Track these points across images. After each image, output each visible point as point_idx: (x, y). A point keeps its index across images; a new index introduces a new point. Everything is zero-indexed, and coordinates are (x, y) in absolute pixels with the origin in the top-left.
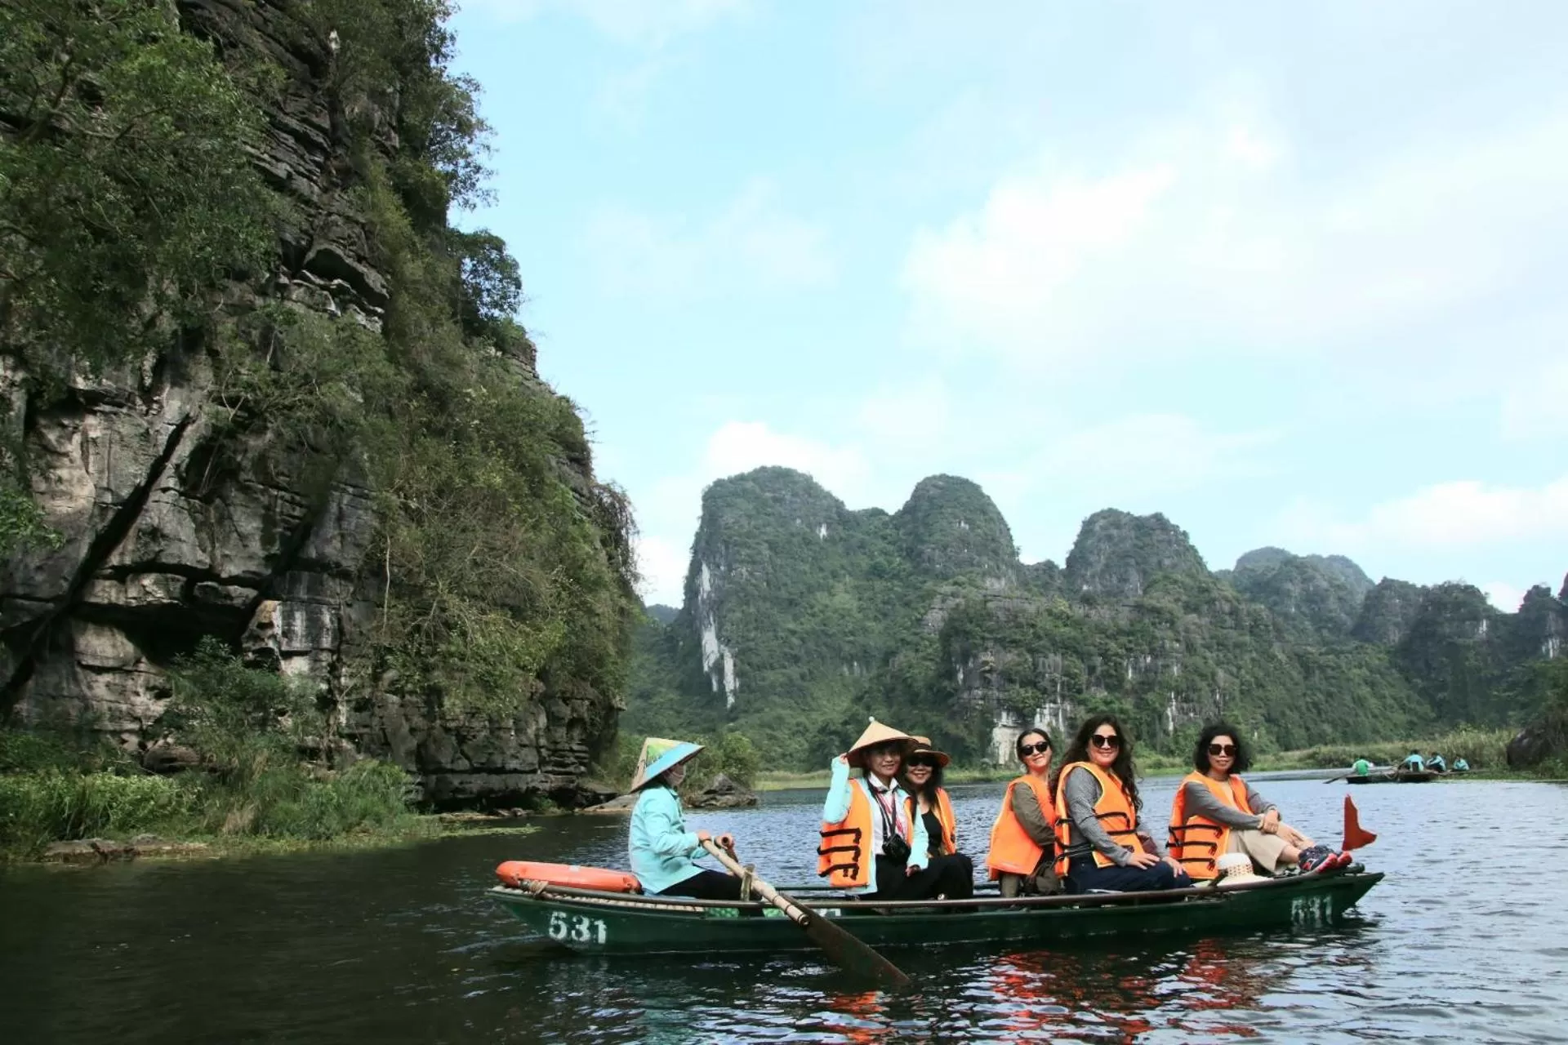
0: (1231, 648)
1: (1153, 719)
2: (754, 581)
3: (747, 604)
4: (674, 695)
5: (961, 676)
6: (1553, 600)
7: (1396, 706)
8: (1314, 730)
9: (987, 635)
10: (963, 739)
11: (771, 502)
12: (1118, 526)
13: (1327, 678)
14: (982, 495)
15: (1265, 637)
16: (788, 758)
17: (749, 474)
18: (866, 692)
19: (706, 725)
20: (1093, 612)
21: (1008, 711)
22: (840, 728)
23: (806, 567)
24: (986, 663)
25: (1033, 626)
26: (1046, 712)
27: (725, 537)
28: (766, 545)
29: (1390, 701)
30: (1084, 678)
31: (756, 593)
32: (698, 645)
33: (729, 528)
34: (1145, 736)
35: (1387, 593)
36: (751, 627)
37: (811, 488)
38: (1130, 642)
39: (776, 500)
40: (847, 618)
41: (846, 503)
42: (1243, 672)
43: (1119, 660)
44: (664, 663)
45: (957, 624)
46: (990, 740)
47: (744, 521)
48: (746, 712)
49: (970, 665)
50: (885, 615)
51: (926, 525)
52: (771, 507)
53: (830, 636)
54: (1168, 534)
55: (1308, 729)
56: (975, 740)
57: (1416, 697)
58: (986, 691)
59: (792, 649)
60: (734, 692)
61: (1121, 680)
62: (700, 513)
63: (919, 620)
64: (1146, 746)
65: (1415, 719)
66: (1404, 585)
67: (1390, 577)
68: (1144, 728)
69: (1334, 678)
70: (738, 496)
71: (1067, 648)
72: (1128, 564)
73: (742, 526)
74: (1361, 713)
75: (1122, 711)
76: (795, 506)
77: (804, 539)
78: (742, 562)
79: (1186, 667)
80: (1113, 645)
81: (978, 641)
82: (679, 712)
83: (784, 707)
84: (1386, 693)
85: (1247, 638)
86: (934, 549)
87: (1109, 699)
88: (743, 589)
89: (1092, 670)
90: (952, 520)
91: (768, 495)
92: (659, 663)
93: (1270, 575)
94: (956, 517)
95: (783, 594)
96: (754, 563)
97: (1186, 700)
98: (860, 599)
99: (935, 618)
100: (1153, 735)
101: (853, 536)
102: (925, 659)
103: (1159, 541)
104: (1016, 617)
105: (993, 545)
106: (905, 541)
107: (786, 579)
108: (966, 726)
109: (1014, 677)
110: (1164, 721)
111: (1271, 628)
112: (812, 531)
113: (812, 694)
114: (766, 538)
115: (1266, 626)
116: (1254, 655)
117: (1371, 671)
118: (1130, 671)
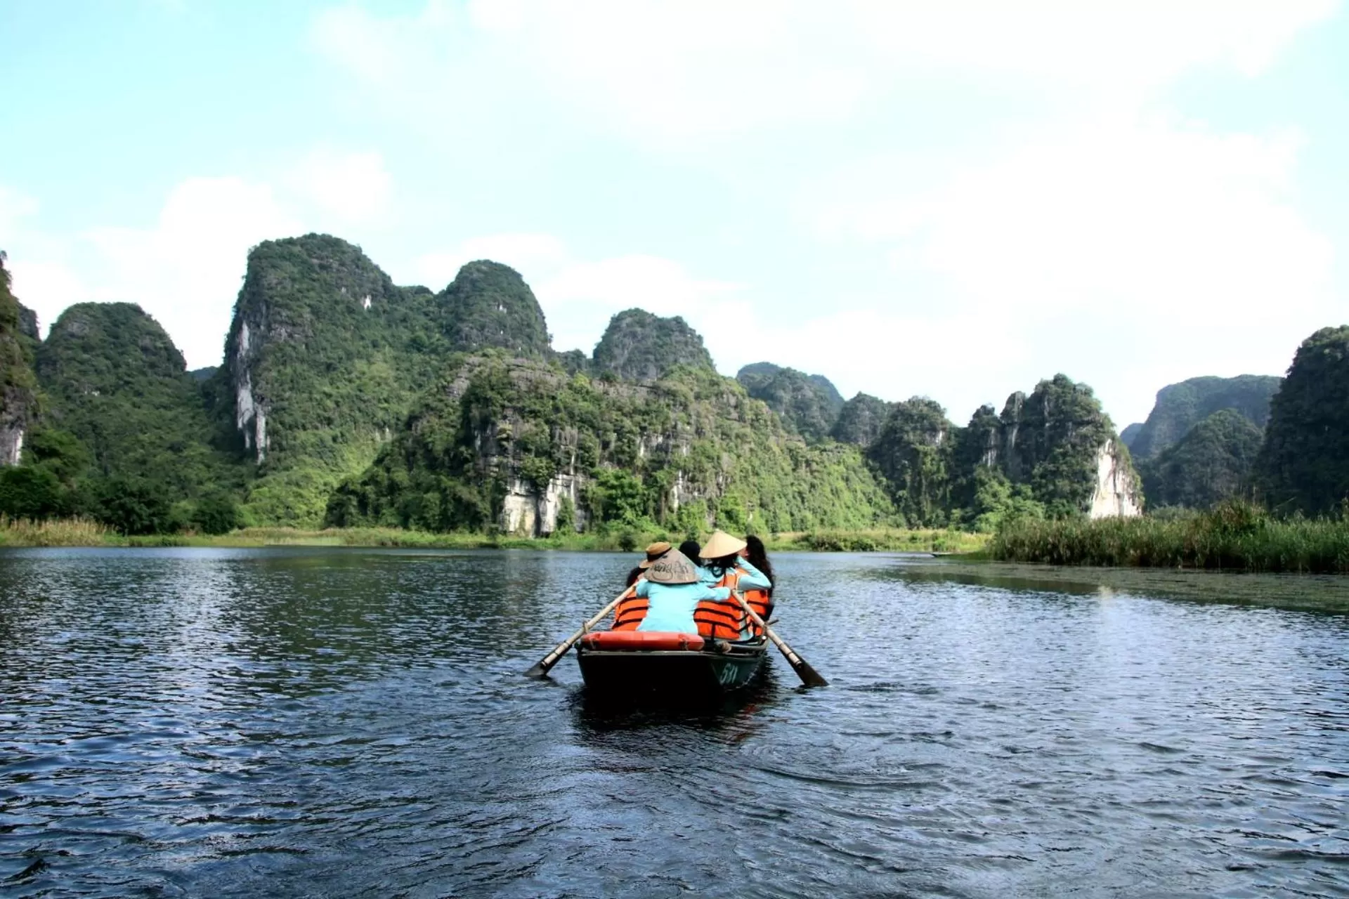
0: (733, 438)
1: (660, 495)
2: (292, 343)
3: (284, 363)
4: (206, 450)
5: (478, 443)
6: (995, 418)
7: (864, 500)
8: (798, 516)
9: (506, 403)
10: (474, 505)
11: (317, 269)
12: (643, 325)
13: (812, 472)
14: (523, 284)
15: (763, 431)
16: (313, 516)
17: (298, 239)
18: (387, 455)
19: (234, 480)
20: (612, 390)
21: (522, 479)
22: (358, 488)
23: (348, 335)
24: (503, 431)
25: (554, 398)
26: (559, 482)
27: (267, 298)
28: (308, 310)
29: (860, 495)
30: (598, 452)
31: (294, 354)
32: (234, 401)
33: (271, 288)
34: (651, 511)
35: (861, 405)
36: (286, 387)
37: (359, 259)
38: (645, 421)
39: (322, 267)
40: (383, 386)
41: (392, 278)
42: (742, 460)
43: (632, 437)
44: (198, 418)
45: (478, 391)
46: (502, 508)
47: (288, 283)
48: (274, 469)
49: (489, 432)
50: (420, 386)
51: (467, 305)
52: (318, 273)
53: (364, 402)
54: (685, 336)
55: (792, 515)
56: (488, 506)
57: (880, 492)
58: (501, 459)
59: (325, 411)
60: (265, 450)
61: (633, 457)
62: (245, 272)
63: (444, 387)
64: (652, 521)
65: (878, 512)
66: (874, 400)
67: (864, 392)
68: (651, 504)
69: (818, 471)
70: (284, 258)
71: (582, 421)
72: (647, 360)
73: (284, 288)
74: (837, 503)
75: (631, 486)
76: (342, 275)
77: (348, 307)
78: (281, 323)
79: (694, 448)
80: (627, 423)
81: (498, 409)
82: (208, 467)
83: (313, 466)
84: (858, 488)
85: (748, 430)
86: (472, 328)
87: (620, 474)
88: (281, 350)
89: (605, 445)
90: (492, 303)
91: (315, 261)
92: (193, 418)
93: (766, 383)
94: (495, 300)
95: (322, 357)
96: (294, 325)
97: (693, 480)
98: (398, 369)
99: (461, 385)
100: (658, 512)
101: (396, 309)
102: (447, 425)
103: (677, 342)
104: (537, 388)
105: (528, 330)
106: (446, 318)
107: (325, 344)
108: (480, 492)
109: (530, 446)
110: (670, 498)
111: (769, 423)
112: (357, 300)
113: (342, 457)
114: (307, 301)
115: (765, 421)
116: (753, 445)
117: (847, 469)
118: (642, 449)
